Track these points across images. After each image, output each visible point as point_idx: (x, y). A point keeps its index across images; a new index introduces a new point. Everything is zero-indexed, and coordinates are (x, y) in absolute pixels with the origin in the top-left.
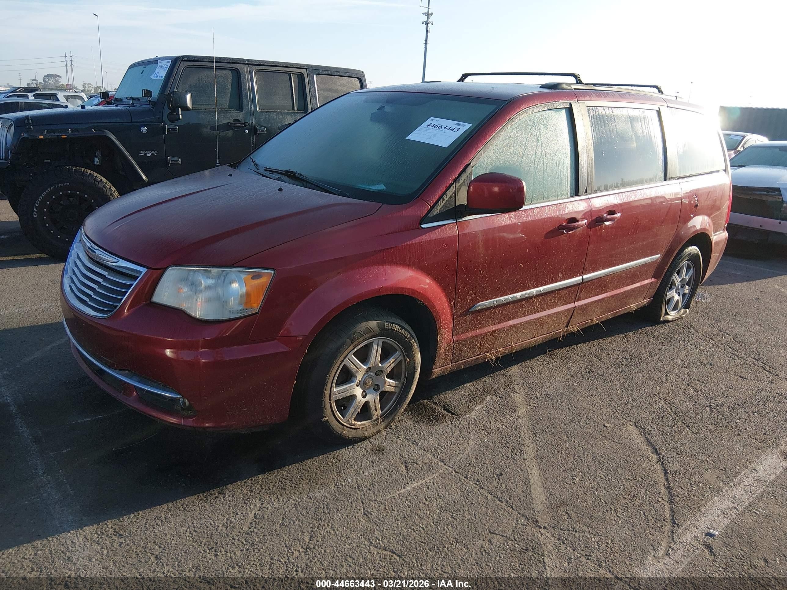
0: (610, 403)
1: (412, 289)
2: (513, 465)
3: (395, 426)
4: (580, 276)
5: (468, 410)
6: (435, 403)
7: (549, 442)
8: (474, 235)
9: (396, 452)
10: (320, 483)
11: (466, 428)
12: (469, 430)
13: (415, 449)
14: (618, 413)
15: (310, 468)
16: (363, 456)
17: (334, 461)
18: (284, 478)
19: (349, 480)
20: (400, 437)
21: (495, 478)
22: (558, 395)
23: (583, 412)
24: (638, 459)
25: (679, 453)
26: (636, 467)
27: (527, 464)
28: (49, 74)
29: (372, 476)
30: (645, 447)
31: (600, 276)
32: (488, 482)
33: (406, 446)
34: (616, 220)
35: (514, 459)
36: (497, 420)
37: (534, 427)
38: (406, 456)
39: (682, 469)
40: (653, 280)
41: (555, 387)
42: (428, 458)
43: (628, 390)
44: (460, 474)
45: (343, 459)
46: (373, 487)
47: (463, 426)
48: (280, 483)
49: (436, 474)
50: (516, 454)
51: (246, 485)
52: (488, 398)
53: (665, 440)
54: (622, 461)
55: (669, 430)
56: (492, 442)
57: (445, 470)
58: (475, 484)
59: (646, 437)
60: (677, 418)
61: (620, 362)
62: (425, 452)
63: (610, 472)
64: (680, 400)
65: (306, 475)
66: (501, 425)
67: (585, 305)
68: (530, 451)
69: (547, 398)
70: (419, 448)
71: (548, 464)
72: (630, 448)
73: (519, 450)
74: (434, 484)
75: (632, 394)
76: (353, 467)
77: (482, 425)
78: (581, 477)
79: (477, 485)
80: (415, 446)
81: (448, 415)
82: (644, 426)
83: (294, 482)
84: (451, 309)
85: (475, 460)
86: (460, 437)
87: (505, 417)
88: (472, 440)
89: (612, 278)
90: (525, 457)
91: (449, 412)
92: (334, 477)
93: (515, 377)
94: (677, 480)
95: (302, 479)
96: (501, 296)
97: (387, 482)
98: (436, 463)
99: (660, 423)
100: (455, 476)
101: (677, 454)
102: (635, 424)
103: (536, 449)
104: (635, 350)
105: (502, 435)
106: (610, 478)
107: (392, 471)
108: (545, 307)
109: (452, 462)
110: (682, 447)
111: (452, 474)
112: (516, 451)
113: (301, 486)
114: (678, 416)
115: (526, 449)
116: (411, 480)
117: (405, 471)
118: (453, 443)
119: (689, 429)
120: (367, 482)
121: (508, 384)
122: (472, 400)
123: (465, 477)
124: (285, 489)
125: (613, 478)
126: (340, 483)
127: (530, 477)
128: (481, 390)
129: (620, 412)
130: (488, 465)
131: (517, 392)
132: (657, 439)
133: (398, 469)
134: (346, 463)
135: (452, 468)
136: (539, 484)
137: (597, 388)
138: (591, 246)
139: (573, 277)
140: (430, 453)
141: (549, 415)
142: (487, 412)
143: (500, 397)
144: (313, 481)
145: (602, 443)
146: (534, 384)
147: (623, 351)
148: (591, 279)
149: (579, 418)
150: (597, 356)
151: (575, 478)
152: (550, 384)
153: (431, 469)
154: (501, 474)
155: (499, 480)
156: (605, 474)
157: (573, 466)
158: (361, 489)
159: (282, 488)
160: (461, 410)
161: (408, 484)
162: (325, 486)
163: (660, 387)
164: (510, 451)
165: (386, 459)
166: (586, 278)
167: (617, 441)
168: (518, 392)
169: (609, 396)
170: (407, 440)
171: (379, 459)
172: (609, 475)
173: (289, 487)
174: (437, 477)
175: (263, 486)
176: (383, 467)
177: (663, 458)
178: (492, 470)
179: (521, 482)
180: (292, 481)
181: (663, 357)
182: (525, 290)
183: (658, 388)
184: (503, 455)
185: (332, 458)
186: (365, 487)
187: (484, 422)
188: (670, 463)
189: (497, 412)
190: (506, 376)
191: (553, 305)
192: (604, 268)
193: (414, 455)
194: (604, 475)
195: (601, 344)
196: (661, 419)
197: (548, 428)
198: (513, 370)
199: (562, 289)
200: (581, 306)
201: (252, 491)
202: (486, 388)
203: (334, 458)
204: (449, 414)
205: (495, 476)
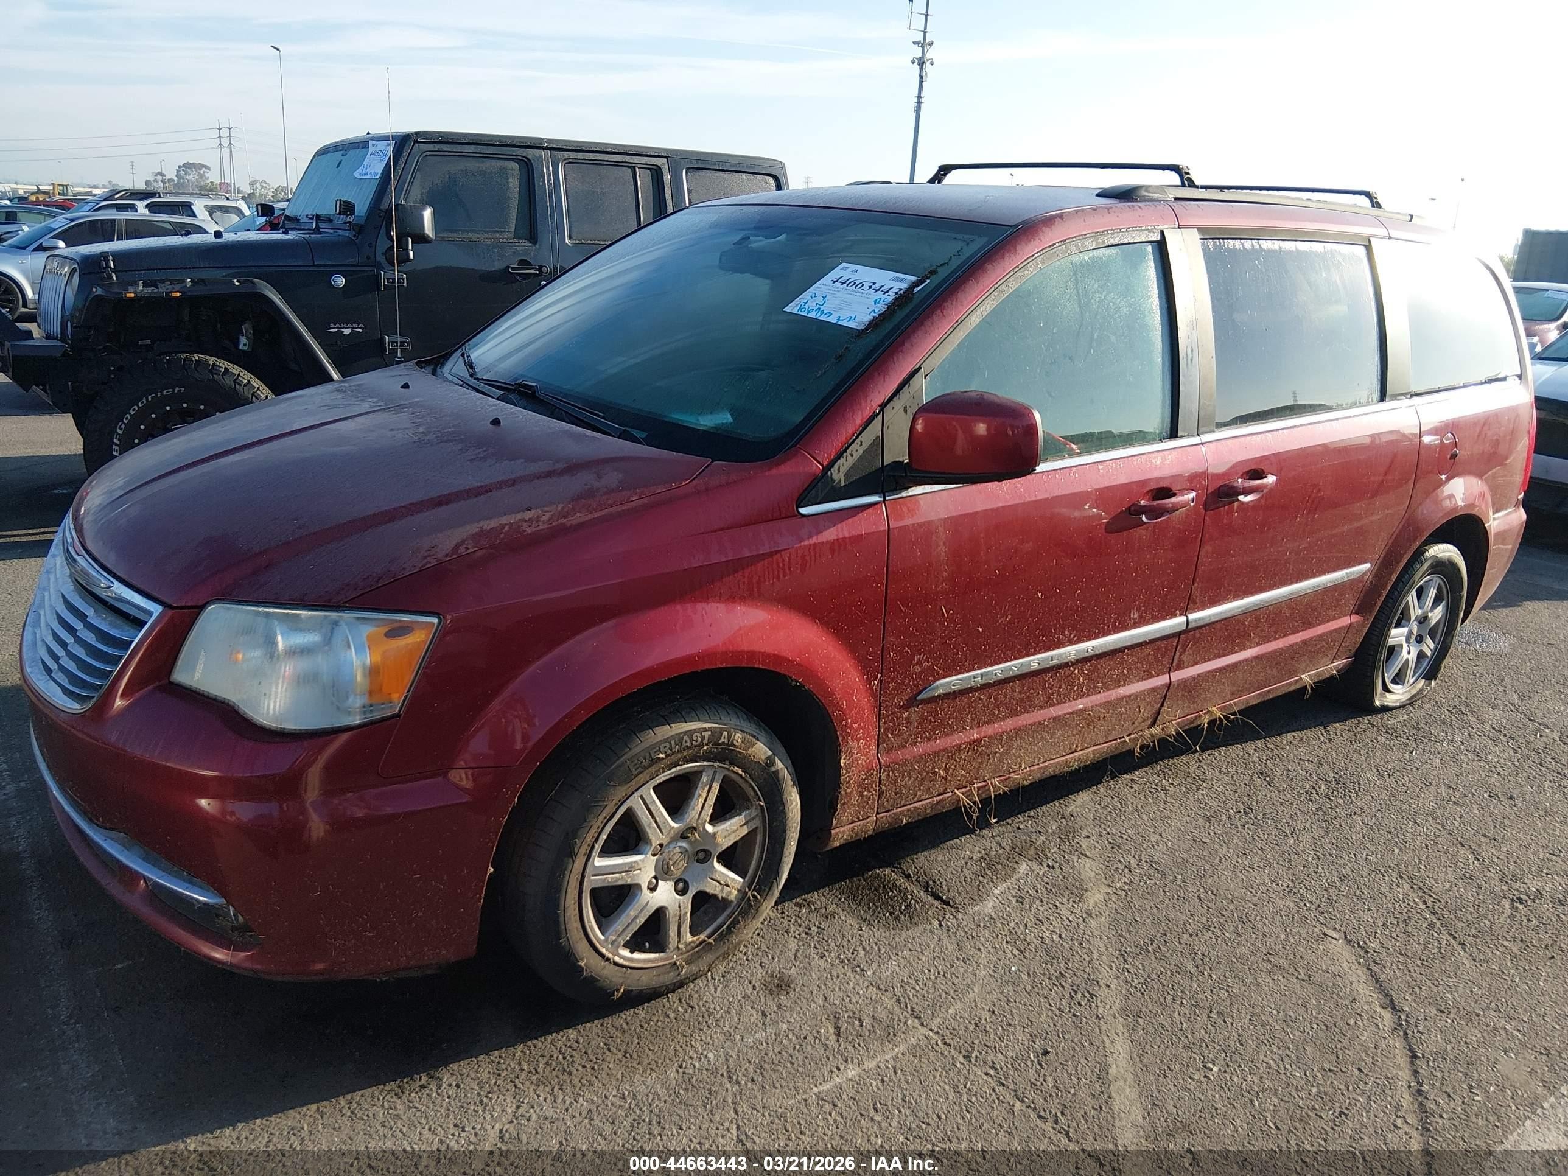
0: (1291, 885)
1: (774, 655)
2: (1074, 1031)
3: (819, 928)
4: (1181, 615)
5: (977, 896)
6: (908, 876)
7: (1154, 976)
8: (926, 530)
9: (815, 992)
10: (646, 1062)
11: (973, 937)
12: (978, 943)
13: (858, 984)
14: (1309, 909)
15: (627, 1024)
16: (744, 998)
17: (680, 1009)
18: (570, 1047)
19: (711, 1055)
20: (827, 954)
21: (1032, 1061)
22: (1177, 865)
23: (1231, 907)
24: (1352, 1022)
25: (1442, 1008)
26: (1345, 1042)
27: (1104, 1028)
28: (188, 164)
29: (761, 1047)
30: (1368, 993)
31: (1229, 615)
32: (1016, 1069)
33: (838, 977)
34: (1265, 491)
35: (1075, 1015)
36: (1041, 921)
37: (1123, 940)
38: (837, 1002)
39: (1449, 1047)
40: (1355, 618)
41: (1169, 844)
42: (886, 1007)
43: (1331, 855)
44: (955, 1049)
45: (701, 1003)
46: (762, 1074)
47: (966, 933)
48: (561, 1057)
49: (902, 1048)
50: (1080, 1004)
51: (488, 1060)
52: (1023, 868)
53: (1412, 977)
54: (1315, 1026)
55: (1420, 952)
56: (1028, 974)
57: (921, 1038)
58: (986, 1074)
59: (1368, 969)
60: (1438, 924)
61: (1314, 788)
62: (879, 993)
63: (1289, 1053)
64: (1443, 880)
65: (619, 1041)
66: (1048, 934)
67: (1194, 678)
68: (1110, 999)
69: (1152, 871)
70: (866, 984)
71: (1151, 1030)
72: (1335, 996)
73: (1087, 995)
74: (895, 1072)
75: (1340, 865)
76: (721, 1024)
77: (1006, 932)
78: (1223, 1063)
79: (991, 1076)
80: (858, 977)
81: (932, 905)
82: (1364, 942)
83: (591, 1057)
84: (874, 695)
85: (988, 1015)
86: (958, 959)
87: (1059, 914)
88: (984, 965)
89: (1257, 619)
90: (1101, 1011)
91: (937, 897)
92: (678, 1048)
93: (1083, 819)
94: (1439, 1074)
95: (609, 1050)
96: (991, 665)
97: (792, 1064)
98: (903, 1021)
99: (1401, 935)
100: (942, 1054)
101: (1438, 1010)
102: (1346, 937)
103: (1124, 992)
104: (1347, 761)
105: (1051, 957)
106: (1288, 1066)
107: (805, 1038)
108: (1100, 685)
109: (939, 1020)
110: (1448, 995)
111: (937, 1048)
112: (1079, 995)
113: (606, 1068)
114: (1439, 919)
115: (1101, 992)
116: (846, 1061)
117: (833, 1038)
118: (942, 973)
119: (1465, 951)
120: (750, 1062)
121: (1067, 835)
122: (988, 872)
123: (964, 1057)
124: (570, 1073)
125: (1294, 1067)
126: (689, 1061)
127: (1110, 1060)
128: (1007, 848)
129: (1313, 907)
130: (1018, 1028)
131: (1086, 856)
132: (1393, 972)
133: (818, 1032)
134: (706, 1015)
135: (937, 1033)
136: (1130, 1077)
137: (1261, 849)
138: (1207, 548)
139: (1163, 618)
140: (890, 995)
141: (1155, 910)
142: (1020, 900)
143: (1048, 866)
144: (631, 1056)
145: (1271, 982)
146: (1125, 837)
147: (1320, 764)
148: (1207, 621)
149: (1221, 921)
150: (1262, 774)
151: (1210, 1065)
152: (1159, 838)
153: (890, 1033)
154: (1046, 1053)
155: (1041, 1065)
156: (1275, 1057)
157: (1207, 1036)
158: (734, 1078)
159: (564, 1070)
160: (963, 895)
161: (838, 1069)
162: (657, 1069)
163: (1401, 849)
164: (1067, 996)
165: (793, 1006)
166: (1195, 621)
167: (1306, 978)
168: (1088, 853)
169: (1289, 868)
170: (842, 962)
171: (779, 1006)
172: (1286, 1060)
173: (580, 1068)
174: (903, 1054)
175: (523, 1063)
176: (785, 1027)
177: (1406, 1021)
178: (1026, 1043)
179: (1089, 1073)
180: (586, 1053)
181: (1406, 778)
182: (1049, 650)
183: (1397, 851)
184: (1050, 1005)
185: (678, 1001)
186: (744, 1075)
187: (1012, 925)
188: (1422, 1033)
189: (1042, 901)
190: (1063, 817)
191: (1119, 681)
192: (1236, 597)
193: (854, 1001)
194: (1274, 1060)
195: (1272, 746)
196: (1402, 925)
197: (1152, 941)
198: (1078, 803)
199: (1139, 645)
200: (1185, 681)
201: (499, 1075)
202: (1019, 844)
203: (681, 1002)
204: (936, 903)
205: (1032, 1056)
